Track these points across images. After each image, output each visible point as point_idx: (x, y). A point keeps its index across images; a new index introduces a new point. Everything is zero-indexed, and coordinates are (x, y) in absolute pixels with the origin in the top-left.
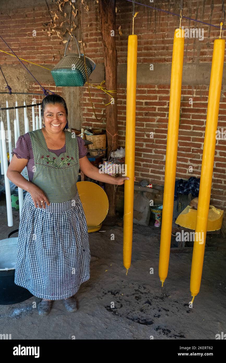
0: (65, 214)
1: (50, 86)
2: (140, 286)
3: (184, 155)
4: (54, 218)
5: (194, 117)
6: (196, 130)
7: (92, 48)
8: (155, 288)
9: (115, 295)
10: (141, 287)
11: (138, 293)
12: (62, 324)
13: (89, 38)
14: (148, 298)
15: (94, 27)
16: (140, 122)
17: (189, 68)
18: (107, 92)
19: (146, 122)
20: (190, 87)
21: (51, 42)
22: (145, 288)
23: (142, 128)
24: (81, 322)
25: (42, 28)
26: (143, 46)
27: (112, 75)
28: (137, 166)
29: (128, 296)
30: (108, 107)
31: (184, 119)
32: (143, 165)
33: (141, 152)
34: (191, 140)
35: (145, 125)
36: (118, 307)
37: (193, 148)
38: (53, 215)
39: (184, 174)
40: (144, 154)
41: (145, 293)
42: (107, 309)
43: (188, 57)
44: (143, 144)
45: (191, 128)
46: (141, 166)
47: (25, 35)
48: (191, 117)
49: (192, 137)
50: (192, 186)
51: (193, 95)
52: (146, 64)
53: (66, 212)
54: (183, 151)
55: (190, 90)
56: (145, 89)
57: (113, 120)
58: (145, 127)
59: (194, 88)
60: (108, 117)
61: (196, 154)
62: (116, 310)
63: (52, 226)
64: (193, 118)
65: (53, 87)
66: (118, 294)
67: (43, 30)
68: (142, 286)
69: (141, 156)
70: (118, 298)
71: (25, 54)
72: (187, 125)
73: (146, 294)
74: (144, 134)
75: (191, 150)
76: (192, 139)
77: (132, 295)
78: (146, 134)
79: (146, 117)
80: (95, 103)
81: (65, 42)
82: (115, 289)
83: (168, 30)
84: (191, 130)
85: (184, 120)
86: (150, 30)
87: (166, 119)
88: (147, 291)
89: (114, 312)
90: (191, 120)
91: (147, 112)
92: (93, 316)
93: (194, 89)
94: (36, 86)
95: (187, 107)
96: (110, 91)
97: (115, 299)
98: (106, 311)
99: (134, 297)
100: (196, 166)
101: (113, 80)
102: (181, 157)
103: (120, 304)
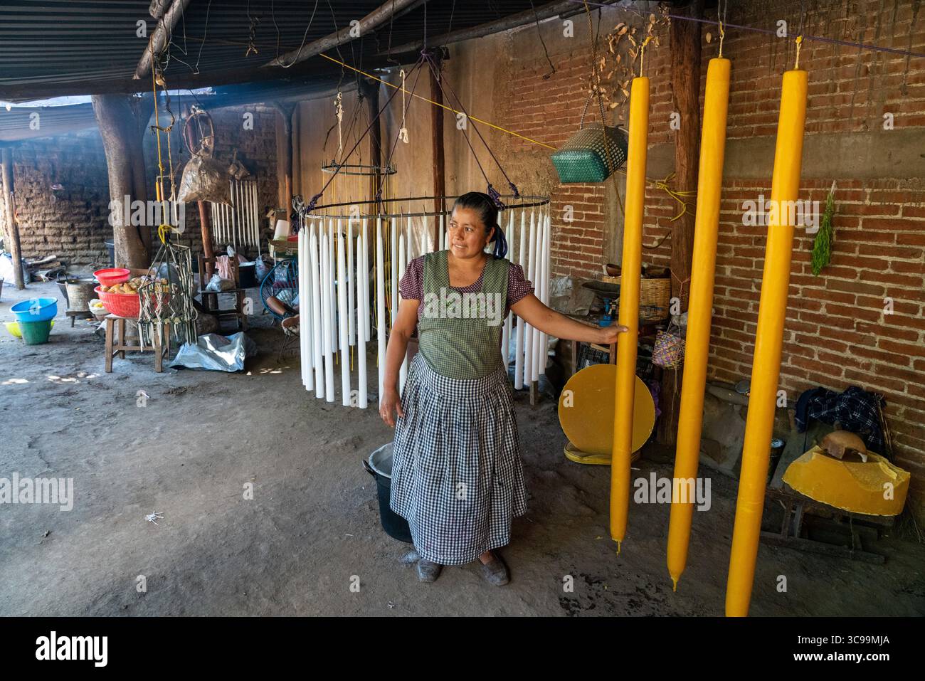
0: (465, 403)
1: (585, 187)
2: (650, 584)
3: (838, 335)
4: (445, 405)
5: (864, 250)
6: (867, 280)
7: (661, 113)
8: (682, 596)
9: (591, 584)
10: (652, 587)
11: (639, 596)
12: (470, 599)
13: (657, 94)
14: (655, 611)
15: (667, 73)
16: (744, 258)
17: (855, 143)
18: (675, 195)
19: (756, 257)
20: (857, 183)
21: (594, 107)
22: (658, 590)
23: (748, 269)
24: (503, 608)
25: (580, 86)
26: (759, 103)
27: (686, 161)
28: (733, 350)
29: (616, 593)
30: (676, 225)
31: (842, 253)
32: (745, 348)
33: (743, 321)
34: (856, 302)
35: (754, 264)
36: (585, 606)
37: (859, 320)
38: (444, 400)
39: (836, 378)
40: (748, 325)
41: (655, 600)
42: (561, 604)
43: (855, 118)
44: (748, 303)
45: (856, 276)
46: (741, 349)
47: (554, 100)
48: (857, 249)
49: (857, 295)
50: (843, 405)
51: (863, 201)
52: (762, 138)
53: (467, 399)
54: (836, 325)
55: (858, 190)
56: (758, 188)
57: (684, 249)
58: (754, 268)
59: (867, 185)
60: (674, 244)
61: (867, 334)
62: (577, 609)
63: (438, 419)
64: (861, 252)
65: (591, 187)
66: (598, 584)
67: (582, 89)
68: (654, 585)
69: (742, 329)
70: (594, 592)
71: (552, 133)
72: (848, 267)
73: (656, 603)
74: (751, 281)
75: (855, 325)
76: (858, 300)
77: (625, 595)
78: (754, 282)
79: (756, 247)
80: (661, 217)
81: (614, 106)
82: (596, 574)
83: (812, 66)
84: (857, 280)
85: (841, 256)
86: (774, 70)
87: (800, 252)
88: (660, 597)
89: (571, 611)
90: (858, 257)
91: (761, 236)
92: (529, 605)
93: (868, 188)
94: (563, 186)
95: (849, 227)
96: (679, 194)
97: (588, 590)
98: (558, 605)
99: (627, 599)
100: (864, 362)
101: (687, 173)
102: (830, 339)
103: (591, 602)
